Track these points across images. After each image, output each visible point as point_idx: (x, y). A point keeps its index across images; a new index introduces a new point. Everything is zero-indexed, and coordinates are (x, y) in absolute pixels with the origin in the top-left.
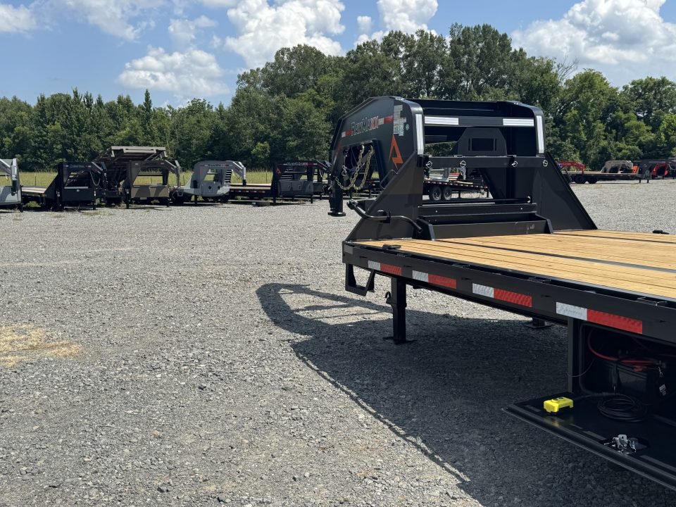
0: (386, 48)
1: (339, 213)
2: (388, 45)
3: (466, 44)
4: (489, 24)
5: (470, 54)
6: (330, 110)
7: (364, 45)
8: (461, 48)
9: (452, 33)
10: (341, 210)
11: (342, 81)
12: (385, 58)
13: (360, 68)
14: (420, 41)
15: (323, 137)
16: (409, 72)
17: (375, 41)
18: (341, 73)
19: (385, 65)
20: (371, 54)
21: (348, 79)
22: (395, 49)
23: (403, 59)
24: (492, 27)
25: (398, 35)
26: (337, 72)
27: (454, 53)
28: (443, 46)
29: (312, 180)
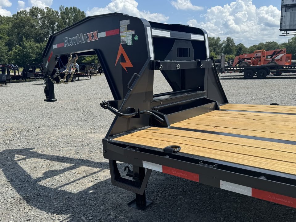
0: (32, 14)
1: (53, 100)
2: (32, 12)
3: (67, 14)
4: (76, 7)
5: (69, 19)
6: (7, 41)
7: (21, 12)
8: (65, 16)
9: (60, 9)
10: (54, 98)
11: (11, 28)
12: (31, 18)
13: (20, 22)
14: (47, 12)
15: (4, 53)
16: (43, 25)
17: (26, 10)
18: (11, 24)
19: (32, 21)
20: (24, 16)
21: (14, 27)
22: (36, 14)
23: (40, 19)
24: (77, 8)
25: (37, 9)
26: (8, 24)
27: (63, 18)
28: (58, 15)
29: (5, 74)
